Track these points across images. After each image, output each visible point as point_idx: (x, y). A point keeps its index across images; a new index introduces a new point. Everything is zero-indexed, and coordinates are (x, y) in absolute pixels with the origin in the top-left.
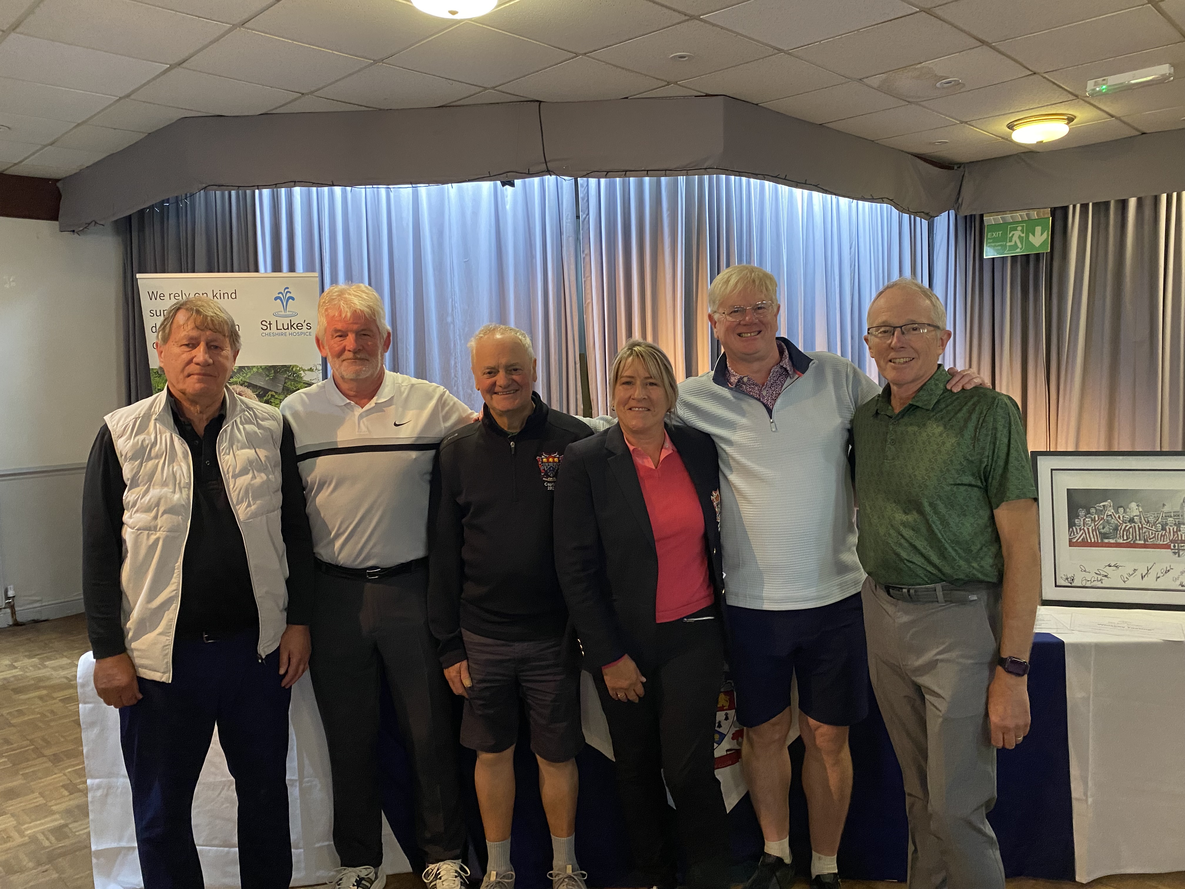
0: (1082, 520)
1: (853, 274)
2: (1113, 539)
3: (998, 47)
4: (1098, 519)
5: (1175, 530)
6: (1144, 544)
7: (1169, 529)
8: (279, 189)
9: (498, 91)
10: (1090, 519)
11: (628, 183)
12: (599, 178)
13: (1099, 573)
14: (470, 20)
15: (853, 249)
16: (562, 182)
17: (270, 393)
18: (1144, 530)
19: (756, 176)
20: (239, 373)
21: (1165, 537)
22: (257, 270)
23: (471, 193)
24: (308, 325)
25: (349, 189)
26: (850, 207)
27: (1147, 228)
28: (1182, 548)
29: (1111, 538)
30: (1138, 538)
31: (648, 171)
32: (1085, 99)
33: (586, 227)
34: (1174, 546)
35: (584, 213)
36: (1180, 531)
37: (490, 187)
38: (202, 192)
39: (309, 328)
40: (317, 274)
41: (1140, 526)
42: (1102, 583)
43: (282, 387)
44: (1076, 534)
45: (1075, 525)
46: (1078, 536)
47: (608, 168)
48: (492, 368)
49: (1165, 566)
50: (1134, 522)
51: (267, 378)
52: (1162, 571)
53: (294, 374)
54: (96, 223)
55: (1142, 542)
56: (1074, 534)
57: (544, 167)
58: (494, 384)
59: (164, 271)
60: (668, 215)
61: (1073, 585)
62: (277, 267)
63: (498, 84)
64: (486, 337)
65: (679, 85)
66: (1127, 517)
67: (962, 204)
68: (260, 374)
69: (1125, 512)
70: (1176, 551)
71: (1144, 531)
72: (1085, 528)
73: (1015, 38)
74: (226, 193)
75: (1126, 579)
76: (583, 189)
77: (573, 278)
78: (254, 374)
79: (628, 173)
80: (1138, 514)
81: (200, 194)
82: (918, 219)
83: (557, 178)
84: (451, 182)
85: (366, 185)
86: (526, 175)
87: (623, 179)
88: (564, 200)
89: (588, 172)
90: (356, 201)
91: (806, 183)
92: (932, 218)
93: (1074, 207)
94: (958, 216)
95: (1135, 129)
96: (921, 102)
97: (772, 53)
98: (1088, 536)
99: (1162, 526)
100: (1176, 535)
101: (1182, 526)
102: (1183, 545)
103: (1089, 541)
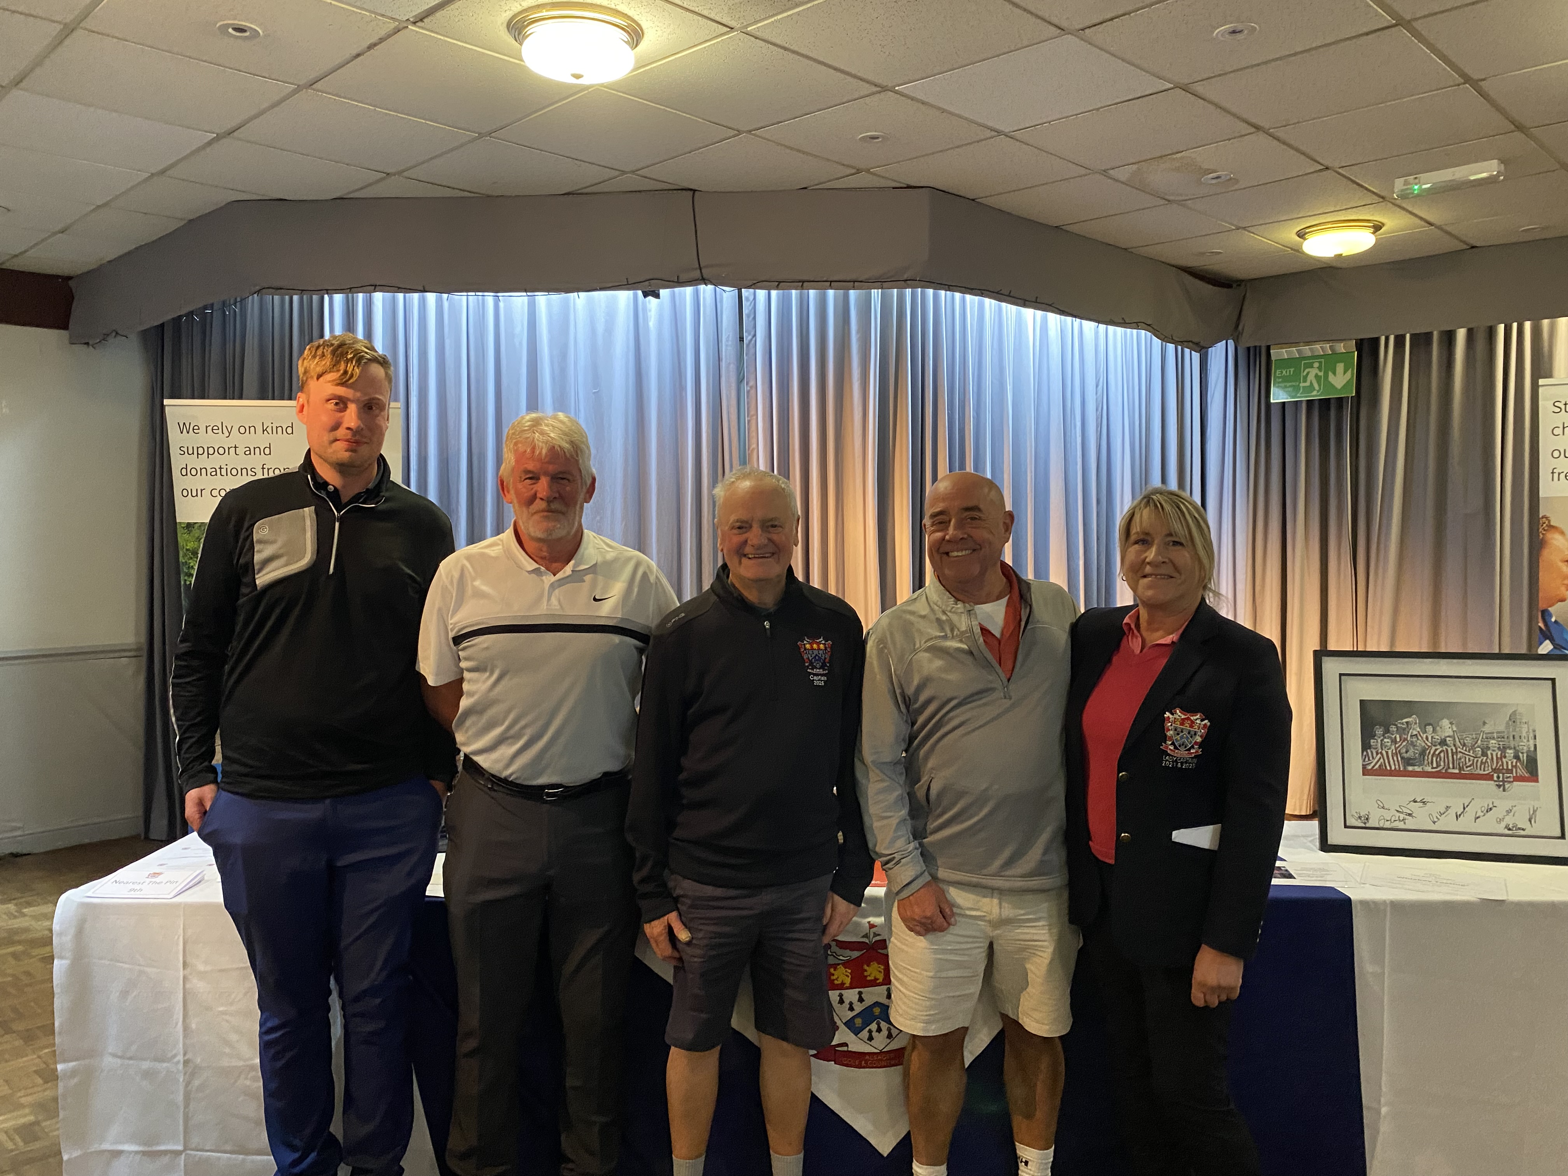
0: (1379, 741)
1: (1100, 420)
2: (1419, 766)
3: (1277, 134)
4: (1400, 740)
5: (1499, 756)
6: (1460, 773)
7: (1492, 754)
8: (354, 295)
9: (638, 175)
10: (1389, 740)
11: (807, 298)
12: (769, 289)
13: (1400, 810)
14: (602, 85)
15: (1100, 388)
16: (722, 296)
18: (1459, 755)
19: (971, 291)
21: (1487, 765)
23: (603, 306)
25: (445, 296)
26: (1097, 334)
27: (1480, 366)
28: (1509, 780)
29: (1416, 765)
30: (1451, 766)
31: (831, 282)
32: (1393, 201)
33: (752, 351)
34: (1498, 777)
35: (749, 334)
36: (1505, 757)
37: (628, 298)
38: (256, 295)
40: (401, 405)
41: (1454, 751)
42: (1405, 823)
44: (1371, 759)
45: (1370, 747)
46: (1375, 762)
47: (779, 277)
48: (743, 522)
49: (1486, 802)
50: (1447, 745)
52: (1483, 809)
54: (117, 333)
55: (1457, 771)
56: (1369, 760)
57: (697, 274)
58: (744, 543)
59: (203, 397)
60: (858, 340)
61: (1367, 825)
63: (640, 166)
65: (872, 173)
66: (1437, 737)
67: (1242, 333)
69: (1434, 731)
70: (1501, 783)
71: (1458, 757)
72: (1384, 752)
73: (1299, 123)
74: (287, 297)
75: (1436, 820)
76: (749, 303)
77: (734, 417)
79: (805, 284)
80: (1451, 734)
81: (252, 298)
82: (1187, 351)
83: (715, 289)
84: (578, 290)
85: (467, 291)
86: (675, 284)
87: (799, 291)
88: (724, 317)
89: (755, 282)
90: (454, 310)
91: (1036, 302)
92: (1203, 351)
93: (1387, 339)
94: (1239, 348)
95: (1461, 241)
96: (1184, 201)
97: (989, 136)
98: (1386, 761)
99: (1483, 752)
100: (1500, 763)
101: (1508, 751)
102: (1509, 775)
103: (1388, 768)
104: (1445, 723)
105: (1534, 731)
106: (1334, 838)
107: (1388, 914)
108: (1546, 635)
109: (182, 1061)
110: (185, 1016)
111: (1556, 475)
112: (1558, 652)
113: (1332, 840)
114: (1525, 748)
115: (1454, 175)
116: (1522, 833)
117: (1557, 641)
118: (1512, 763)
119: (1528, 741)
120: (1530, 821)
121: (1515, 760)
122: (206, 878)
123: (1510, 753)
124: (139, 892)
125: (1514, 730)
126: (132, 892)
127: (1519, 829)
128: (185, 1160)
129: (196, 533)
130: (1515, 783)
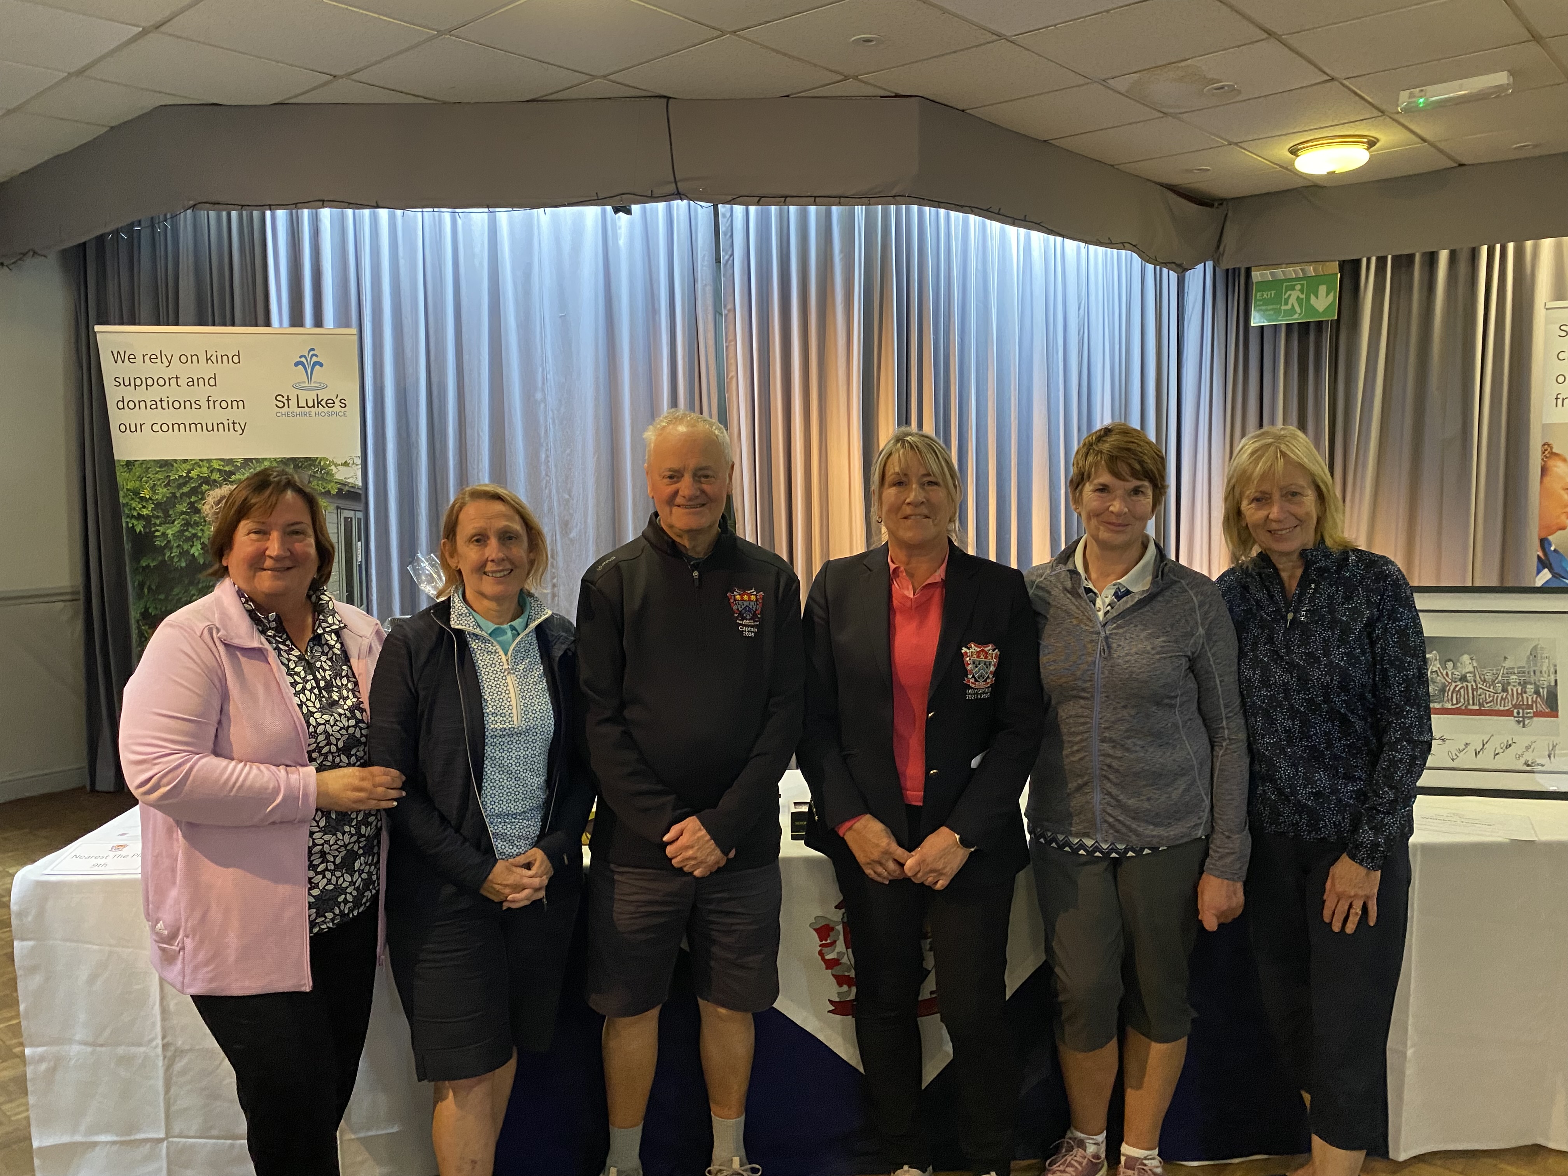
1: (1081, 345)
2: (1439, 703)
3: (1288, 41)
5: (1519, 691)
6: (1480, 709)
8: (299, 211)
9: (609, 80)
11: (786, 213)
12: (747, 204)
15: (1081, 311)
16: (696, 211)
18: (1480, 691)
19: (960, 208)
20: (244, 468)
21: (1507, 701)
22: (268, 324)
23: (570, 223)
24: (342, 401)
25: (399, 212)
26: (1079, 252)
27: (1462, 290)
28: (1528, 715)
29: (1436, 702)
30: (1471, 702)
31: (815, 197)
32: (1394, 115)
33: (730, 272)
34: (1518, 713)
35: (726, 254)
36: (1525, 692)
37: (596, 215)
38: (189, 211)
39: (343, 405)
40: (354, 330)
41: (1475, 686)
47: (762, 191)
49: (1505, 739)
50: (1467, 681)
52: (1502, 745)
53: (322, 470)
54: (35, 253)
55: (1477, 707)
57: (672, 188)
59: (134, 323)
60: (841, 260)
62: (297, 320)
63: (611, 71)
65: (860, 80)
66: (1458, 673)
67: (1223, 255)
70: (1521, 719)
71: (1478, 693)
73: (1314, 29)
74: (224, 214)
75: (1455, 757)
76: (725, 220)
77: (711, 342)
79: (788, 199)
80: (1472, 669)
81: (185, 215)
83: (690, 205)
84: (544, 206)
85: (423, 207)
86: (648, 199)
87: (780, 207)
88: (699, 235)
89: (732, 197)
90: (409, 229)
91: (1021, 219)
92: (1183, 271)
93: (1369, 260)
94: (1218, 270)
95: (1452, 159)
96: (1181, 113)
97: (990, 40)
99: (1503, 686)
100: (1521, 698)
101: (1529, 686)
102: (1528, 711)
105: (1555, 666)
108: (1545, 563)
109: (160, 1046)
110: (162, 999)
111: (1560, 401)
112: (1557, 584)
114: (1545, 683)
116: (1540, 768)
117: (1557, 570)
118: (1532, 698)
119: (1549, 676)
120: (1549, 756)
121: (1535, 696)
123: (1530, 688)
124: (103, 867)
125: (1535, 665)
126: (96, 868)
127: (1538, 765)
128: (168, 1148)
129: (137, 471)
130: (1535, 719)
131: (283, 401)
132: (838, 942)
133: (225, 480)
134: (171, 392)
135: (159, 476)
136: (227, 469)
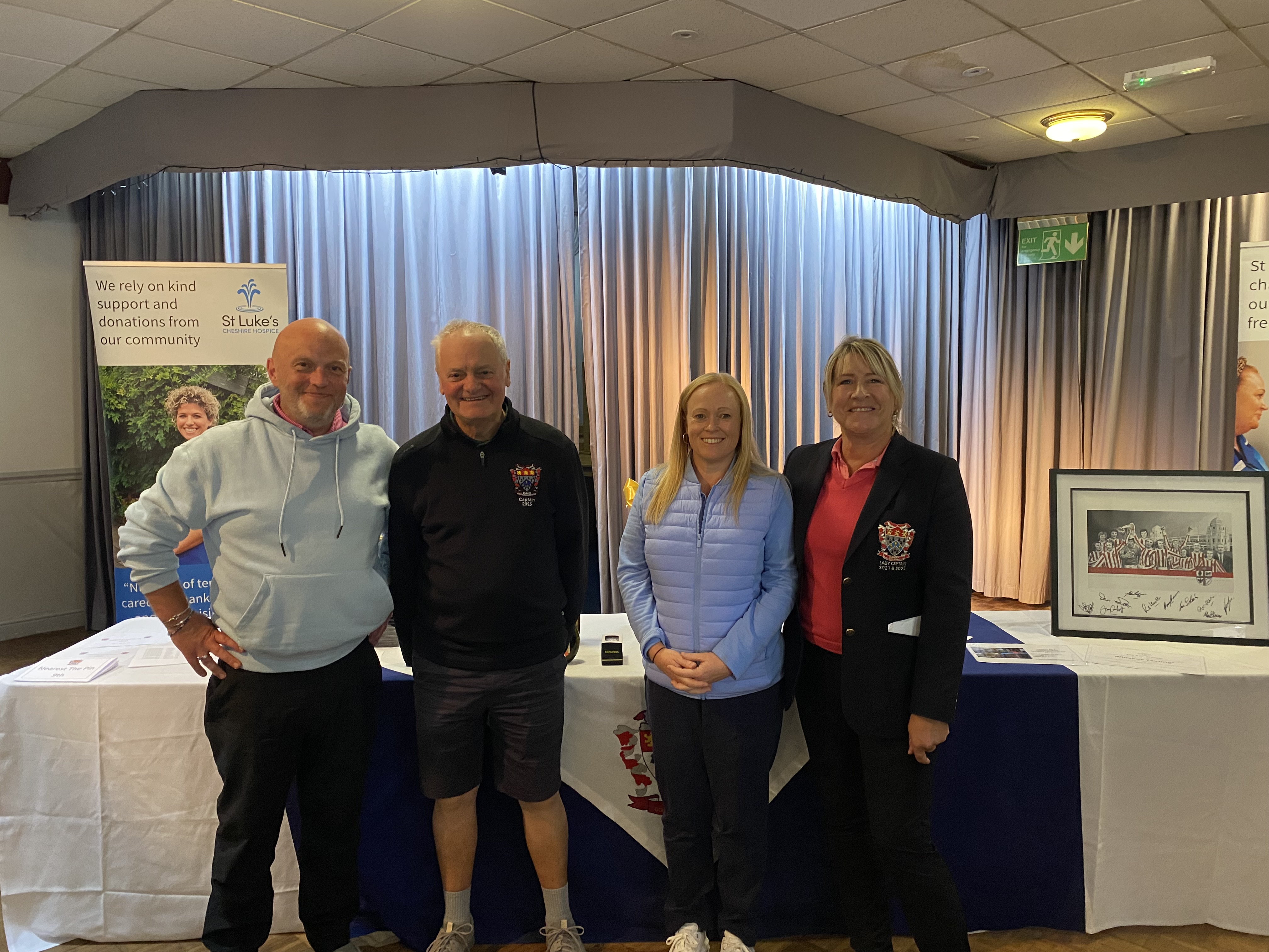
0: (1102, 544)
1: (876, 280)
2: (1135, 564)
3: (1028, 33)
4: (1120, 543)
5: (1201, 556)
7: (1195, 555)
8: (248, 172)
9: (487, 69)
10: (1111, 544)
11: (631, 174)
12: (599, 166)
13: (1119, 601)
15: (876, 253)
16: (559, 173)
17: (232, 395)
18: (1169, 555)
19: (769, 169)
20: (198, 373)
21: (1190, 563)
22: (223, 260)
23: (459, 181)
24: (275, 321)
25: (325, 173)
26: (874, 207)
27: (1189, 234)
28: (1208, 575)
29: (1133, 564)
30: (1161, 565)
31: (650, 160)
32: (1123, 94)
33: (585, 220)
34: (1200, 573)
35: (582, 206)
36: (1206, 557)
37: (480, 175)
38: (165, 172)
39: (276, 324)
40: (288, 266)
41: (1164, 552)
42: (1122, 612)
43: (245, 390)
44: (1095, 559)
45: (1095, 549)
46: (1098, 562)
47: (608, 157)
48: (459, 370)
49: (1189, 595)
50: (1158, 547)
51: (229, 379)
52: (1187, 600)
53: (258, 375)
54: (48, 207)
55: (1166, 569)
56: (1094, 560)
57: (537, 154)
58: (461, 388)
59: (124, 259)
60: (674, 211)
61: (1091, 614)
62: (245, 257)
63: (486, 61)
64: (453, 334)
65: (684, 67)
66: (1150, 541)
67: (994, 208)
68: (221, 374)
69: (1148, 535)
70: (1202, 579)
71: (1167, 557)
72: (1106, 553)
73: (1045, 22)
74: (191, 174)
75: (1148, 609)
76: (582, 179)
77: (570, 277)
78: (214, 374)
79: (629, 162)
80: (1162, 538)
81: (163, 175)
82: (949, 222)
83: (553, 167)
84: (436, 167)
85: (344, 169)
86: (518, 162)
87: (624, 168)
88: (561, 191)
89: (586, 160)
90: (333, 185)
91: (823, 179)
92: (962, 222)
93: (1114, 212)
94: (991, 221)
95: (1177, 128)
96: (947, 92)
97: (783, 33)
98: (1108, 561)
99: (1188, 552)
100: (1202, 562)
101: (1208, 552)
102: (1208, 572)
103: (1110, 567)
104: (1157, 529)
105: (1231, 535)
106: (1063, 625)
107: (1107, 686)
108: (1240, 456)
109: (100, 817)
110: (102, 780)
111: (1252, 323)
112: (1249, 470)
113: (1062, 626)
114: (1223, 549)
115: (1173, 70)
116: (1218, 619)
117: (1249, 461)
118: (1212, 562)
119: (1226, 543)
120: (1225, 609)
121: (1214, 560)
122: (119, 664)
123: (1210, 553)
124: (61, 677)
125: (1214, 534)
126: (55, 677)
127: (1216, 616)
128: (105, 898)
129: (115, 374)
130: (1213, 578)
131: (228, 321)
132: (635, 747)
133: (182, 382)
134: (142, 313)
135: (132, 379)
136: (184, 373)
